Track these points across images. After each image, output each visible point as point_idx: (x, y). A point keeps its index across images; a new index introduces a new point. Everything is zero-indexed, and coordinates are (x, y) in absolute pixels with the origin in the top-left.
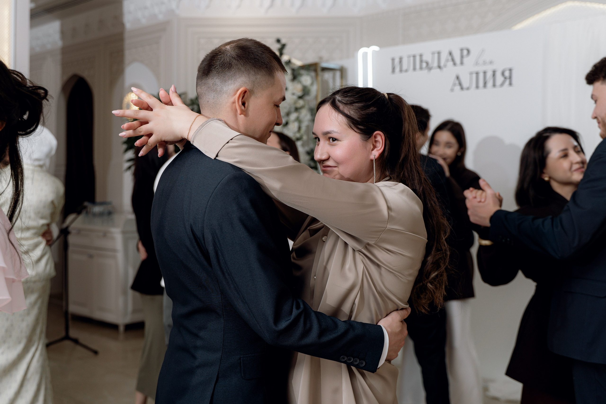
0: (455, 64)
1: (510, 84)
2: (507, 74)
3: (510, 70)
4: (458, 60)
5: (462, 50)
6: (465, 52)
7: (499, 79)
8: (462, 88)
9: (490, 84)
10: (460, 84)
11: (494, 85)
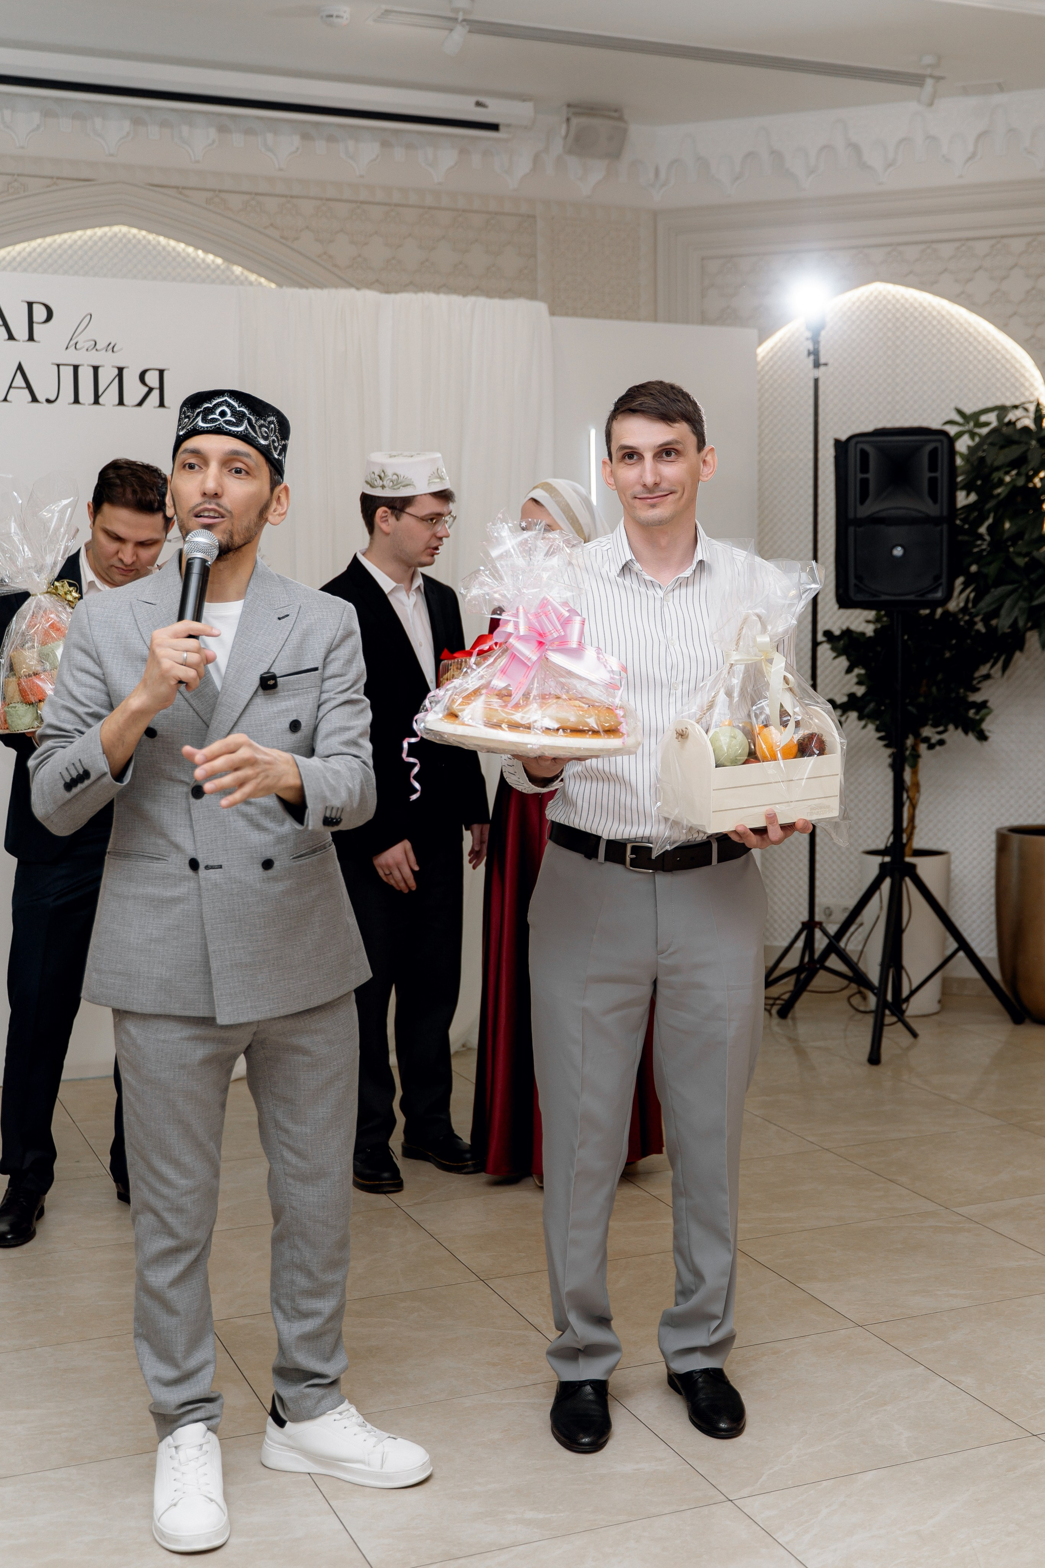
0: (11, 337)
1: (162, 404)
2: (152, 379)
3: (161, 372)
4: (20, 328)
5: (30, 305)
6: (40, 313)
7: (134, 390)
8: (34, 399)
9: (110, 396)
10: (29, 387)
11: (121, 402)
